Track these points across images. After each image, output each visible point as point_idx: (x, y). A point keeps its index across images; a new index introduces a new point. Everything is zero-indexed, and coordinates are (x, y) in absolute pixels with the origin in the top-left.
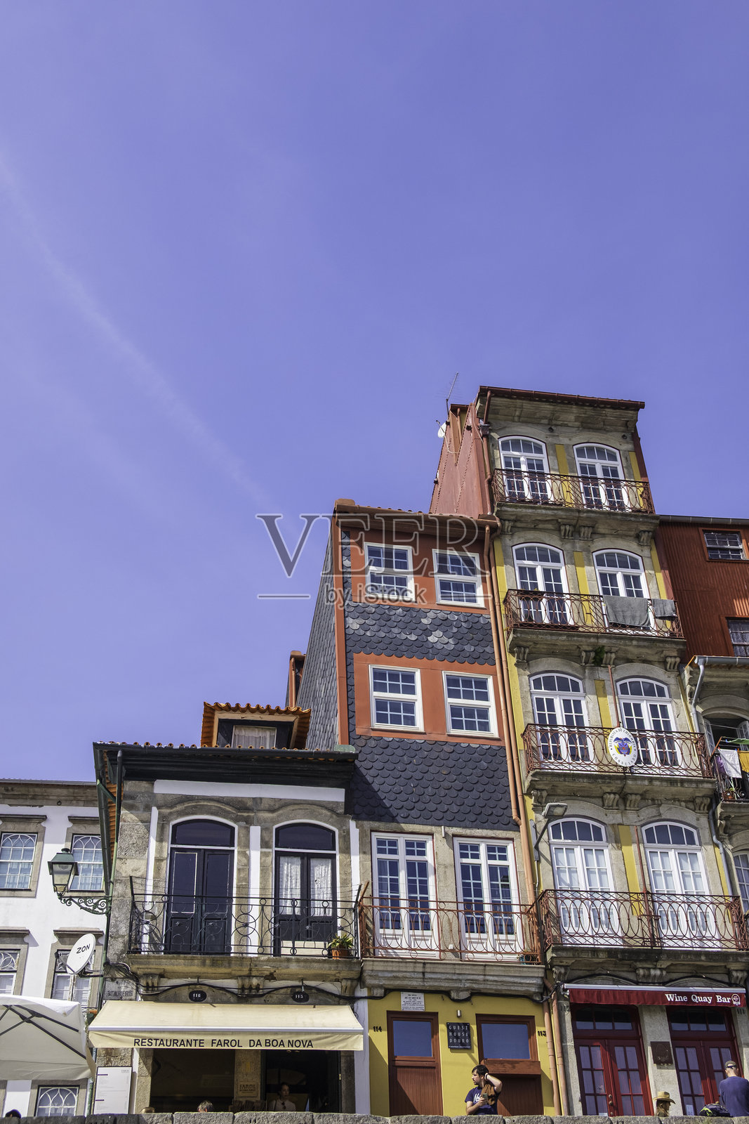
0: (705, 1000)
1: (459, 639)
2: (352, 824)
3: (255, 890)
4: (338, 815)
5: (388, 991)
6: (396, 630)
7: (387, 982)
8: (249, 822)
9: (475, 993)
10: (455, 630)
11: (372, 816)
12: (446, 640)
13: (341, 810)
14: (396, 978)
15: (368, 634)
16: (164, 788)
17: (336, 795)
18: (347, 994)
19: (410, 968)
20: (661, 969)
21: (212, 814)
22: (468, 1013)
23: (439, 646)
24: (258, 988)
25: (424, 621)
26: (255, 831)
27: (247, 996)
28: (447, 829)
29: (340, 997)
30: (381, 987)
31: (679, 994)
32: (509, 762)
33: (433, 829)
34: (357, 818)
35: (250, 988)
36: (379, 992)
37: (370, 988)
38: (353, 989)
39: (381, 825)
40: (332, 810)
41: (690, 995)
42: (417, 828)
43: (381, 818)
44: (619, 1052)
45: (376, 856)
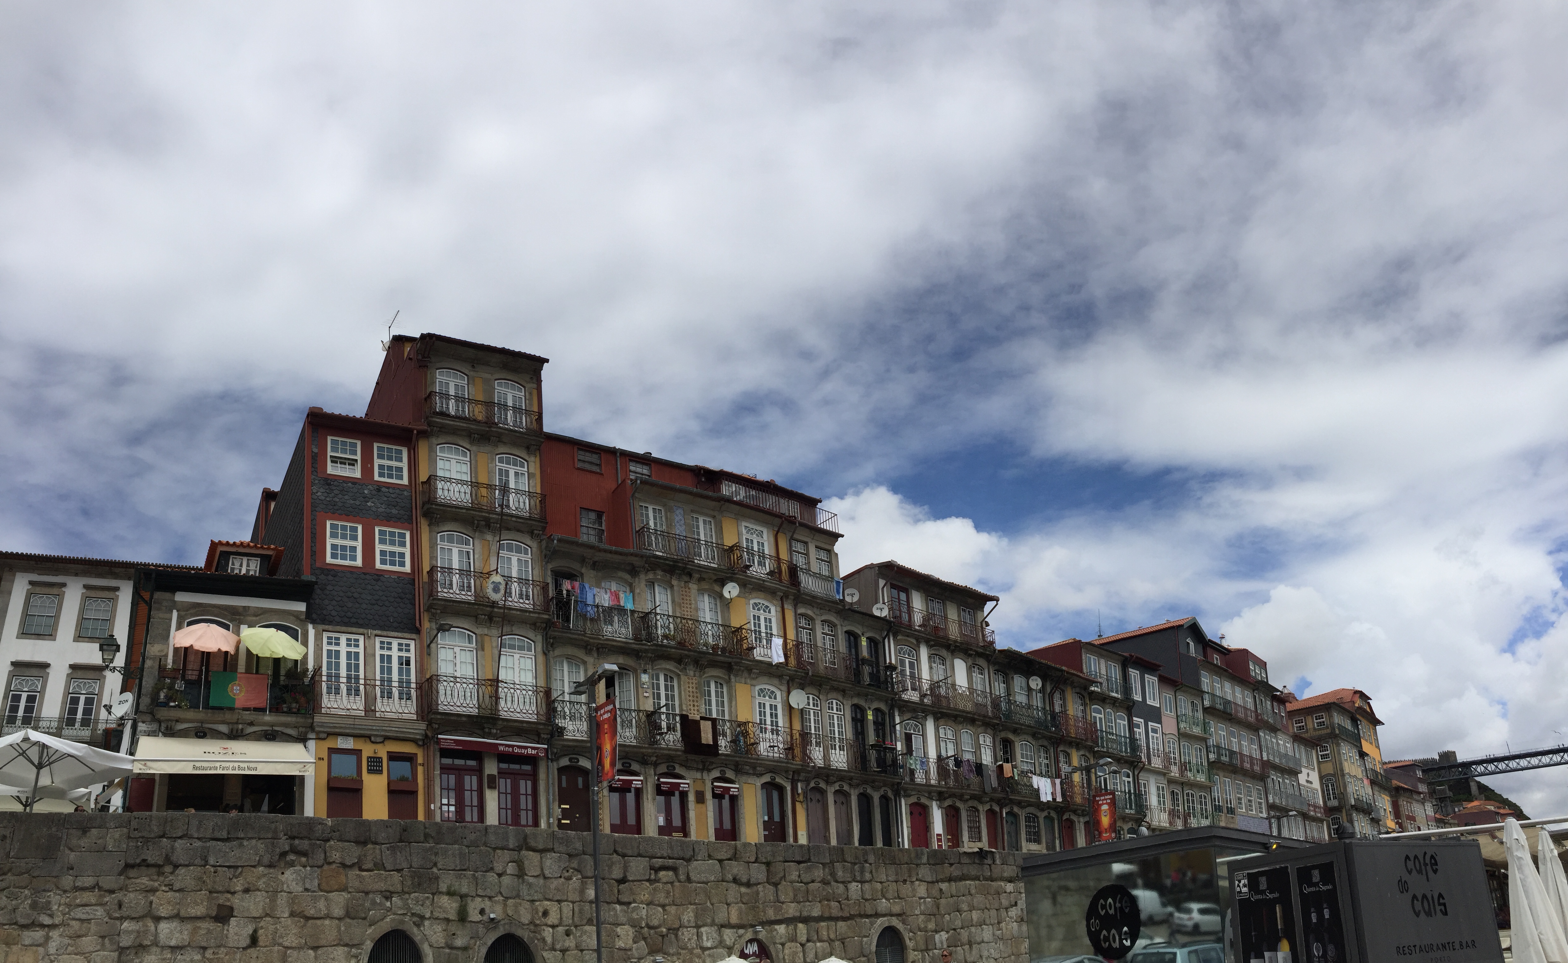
0: (521, 750)
2: (310, 625)
4: (301, 620)
5: (330, 735)
7: (329, 730)
9: (387, 738)
11: (324, 622)
13: (303, 617)
14: (335, 727)
17: (300, 607)
18: (301, 736)
19: (345, 720)
20: (497, 729)
22: (382, 752)
23: (375, 510)
24: (242, 731)
27: (234, 735)
28: (371, 631)
29: (297, 739)
30: (324, 732)
31: (507, 746)
32: (417, 590)
33: (367, 631)
34: (313, 622)
35: (237, 731)
36: (324, 736)
37: (318, 733)
38: (306, 733)
39: (330, 627)
40: (297, 617)
41: (513, 746)
42: (354, 630)
43: (330, 623)
44: (467, 779)
45: (326, 647)
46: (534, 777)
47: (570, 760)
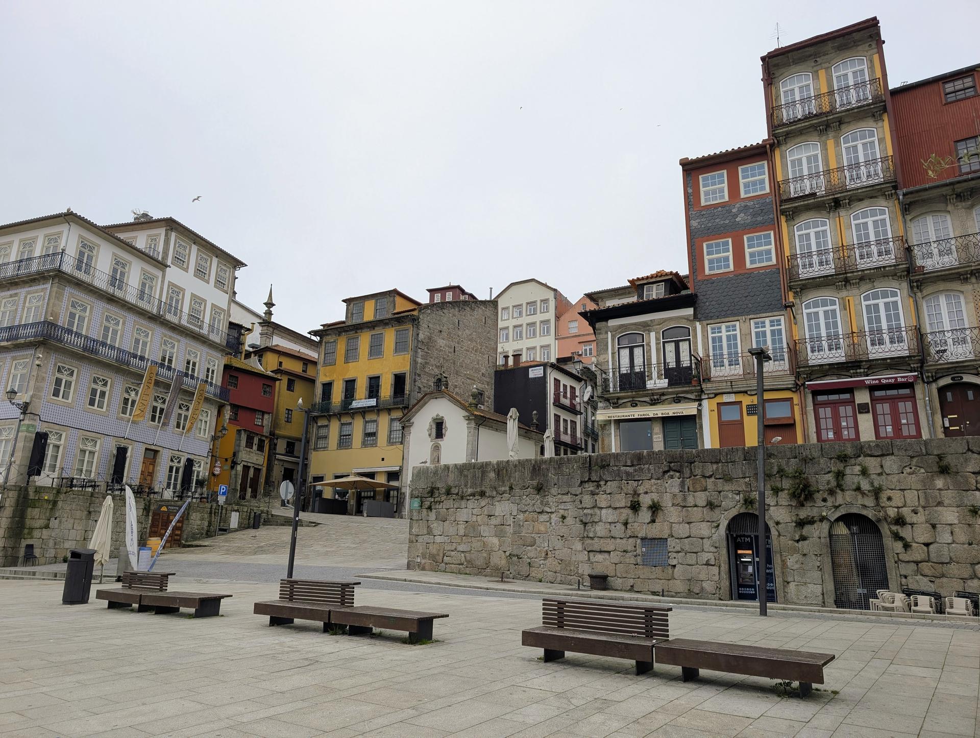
0: (890, 381)
1: (754, 215)
2: (698, 323)
3: (654, 360)
4: (690, 321)
5: (716, 395)
6: (717, 220)
7: (714, 392)
8: (650, 331)
10: (752, 210)
11: (707, 318)
12: (746, 218)
13: (692, 318)
15: (703, 226)
16: (613, 323)
17: (690, 311)
18: (698, 398)
19: (724, 384)
20: (864, 369)
21: (633, 330)
23: (742, 222)
24: (658, 400)
25: (734, 211)
26: (653, 335)
27: (654, 403)
28: (746, 317)
29: (695, 400)
31: (873, 380)
32: (781, 276)
33: (739, 318)
34: (700, 320)
35: (655, 400)
36: (712, 396)
37: (708, 394)
38: (700, 396)
39: (712, 321)
40: (687, 319)
41: (880, 380)
42: (731, 319)
43: (711, 318)
44: (842, 409)
45: (710, 336)
46: (912, 398)
47: (953, 379)
